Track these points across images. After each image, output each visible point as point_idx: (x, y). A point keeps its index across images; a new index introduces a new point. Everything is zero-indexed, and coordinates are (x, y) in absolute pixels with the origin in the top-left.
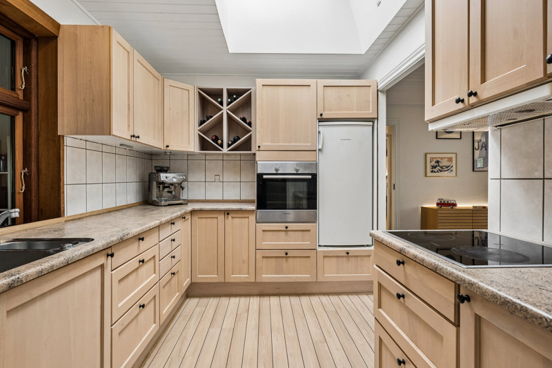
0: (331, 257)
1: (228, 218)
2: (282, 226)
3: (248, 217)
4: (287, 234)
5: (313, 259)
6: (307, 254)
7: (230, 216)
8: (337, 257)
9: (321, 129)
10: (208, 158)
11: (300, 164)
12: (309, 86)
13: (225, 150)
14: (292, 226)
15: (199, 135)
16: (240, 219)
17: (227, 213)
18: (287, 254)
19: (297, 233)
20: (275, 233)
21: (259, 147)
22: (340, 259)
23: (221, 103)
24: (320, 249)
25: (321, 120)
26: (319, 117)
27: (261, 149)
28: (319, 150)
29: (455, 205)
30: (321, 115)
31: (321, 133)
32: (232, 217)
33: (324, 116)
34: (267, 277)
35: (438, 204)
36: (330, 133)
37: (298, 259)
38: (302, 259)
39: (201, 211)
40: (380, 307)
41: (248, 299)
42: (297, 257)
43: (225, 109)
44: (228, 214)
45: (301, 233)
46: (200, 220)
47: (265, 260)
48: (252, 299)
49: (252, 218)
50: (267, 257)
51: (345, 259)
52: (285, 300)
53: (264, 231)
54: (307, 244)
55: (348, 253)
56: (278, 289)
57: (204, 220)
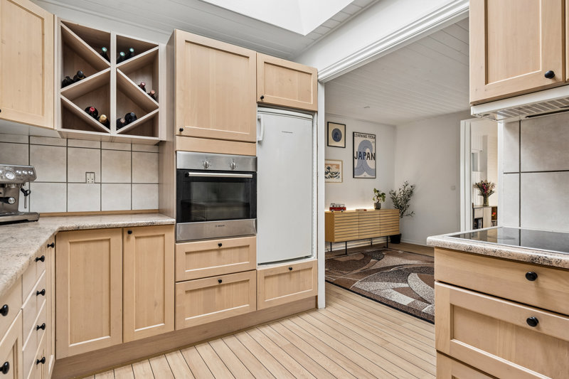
0: (272, 276)
1: (128, 238)
2: (213, 244)
3: (164, 235)
4: (219, 254)
5: (252, 283)
6: (245, 277)
7: (132, 237)
8: (279, 275)
9: (262, 116)
10: (71, 143)
11: (237, 158)
12: (248, 57)
13: (113, 132)
14: (227, 242)
15: (62, 101)
16: (150, 239)
17: (128, 230)
18: (220, 281)
19: (233, 251)
20: (204, 254)
21: (181, 130)
22: (282, 277)
23: (107, 56)
24: (260, 268)
25: (261, 105)
26: (259, 100)
27: (183, 133)
28: (259, 142)
29: (344, 209)
30: (262, 98)
31: (262, 121)
32: (136, 238)
33: (265, 100)
34: (193, 319)
35: (331, 209)
36: (271, 122)
37: (234, 286)
38: (239, 285)
39: (78, 231)
40: (453, 337)
41: (163, 359)
42: (232, 283)
43: (113, 68)
44: (130, 232)
45: (237, 250)
46: (75, 247)
47: (189, 295)
48: (169, 357)
49: (170, 236)
50: (191, 291)
51: (287, 276)
52: (219, 345)
53: (186, 253)
54: (245, 264)
55: (291, 269)
56: (206, 332)
57: (82, 247)
